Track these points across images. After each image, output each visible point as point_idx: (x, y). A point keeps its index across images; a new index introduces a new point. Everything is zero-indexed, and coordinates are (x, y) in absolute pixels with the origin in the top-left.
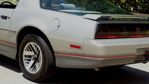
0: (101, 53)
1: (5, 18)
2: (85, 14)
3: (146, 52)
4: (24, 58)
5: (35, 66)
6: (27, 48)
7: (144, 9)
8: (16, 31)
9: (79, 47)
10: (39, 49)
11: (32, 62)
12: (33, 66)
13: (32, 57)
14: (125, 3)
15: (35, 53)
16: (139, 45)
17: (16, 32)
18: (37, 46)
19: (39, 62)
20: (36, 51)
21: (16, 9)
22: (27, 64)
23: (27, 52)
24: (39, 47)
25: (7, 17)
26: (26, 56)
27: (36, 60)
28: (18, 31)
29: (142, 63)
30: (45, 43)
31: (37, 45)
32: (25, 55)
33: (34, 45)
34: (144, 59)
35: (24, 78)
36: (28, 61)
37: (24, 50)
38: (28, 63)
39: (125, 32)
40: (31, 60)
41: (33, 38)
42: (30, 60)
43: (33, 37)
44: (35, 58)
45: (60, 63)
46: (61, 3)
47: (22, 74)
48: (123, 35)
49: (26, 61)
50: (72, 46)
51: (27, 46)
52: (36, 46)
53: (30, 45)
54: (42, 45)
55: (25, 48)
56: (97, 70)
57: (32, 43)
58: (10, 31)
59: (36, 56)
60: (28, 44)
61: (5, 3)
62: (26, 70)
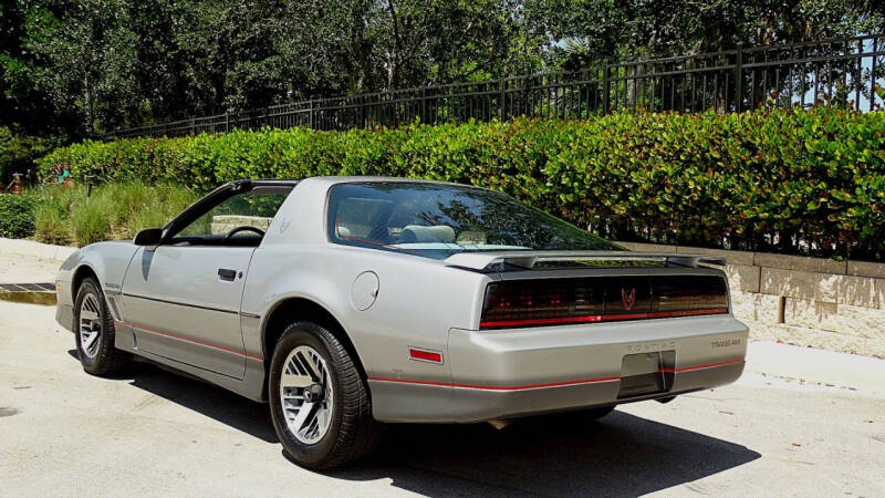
0: (501, 373)
1: (228, 275)
2: (450, 253)
3: (659, 367)
4: (283, 397)
5: (316, 421)
6: (290, 364)
7: (687, 233)
8: (259, 314)
9: (435, 357)
10: (324, 365)
11: (307, 408)
12: (310, 420)
13: (306, 393)
14: (628, 216)
15: (315, 379)
16: (629, 345)
17: (258, 317)
18: (319, 357)
19: (325, 408)
20: (317, 373)
21: (261, 245)
22: (292, 415)
23: (292, 376)
24: (323, 362)
25: (235, 273)
26: (288, 390)
27: (318, 401)
28: (263, 313)
29: (652, 401)
30: (339, 347)
31: (317, 354)
32: (285, 388)
33: (310, 353)
34: (656, 388)
35: (284, 458)
36: (295, 405)
37: (284, 371)
38: (296, 412)
39: (583, 304)
40: (305, 403)
41: (305, 334)
42: (300, 403)
43: (306, 331)
44: (315, 395)
45: (387, 409)
46: (409, 224)
47: (279, 447)
48: (576, 313)
49: (291, 407)
50: (415, 354)
51: (289, 359)
52: (315, 358)
53: (300, 354)
54: (333, 355)
55: (286, 366)
56: (499, 426)
57: (304, 350)
58: (242, 314)
59: (317, 389)
60: (294, 353)
61: (240, 233)
62: (288, 433)
